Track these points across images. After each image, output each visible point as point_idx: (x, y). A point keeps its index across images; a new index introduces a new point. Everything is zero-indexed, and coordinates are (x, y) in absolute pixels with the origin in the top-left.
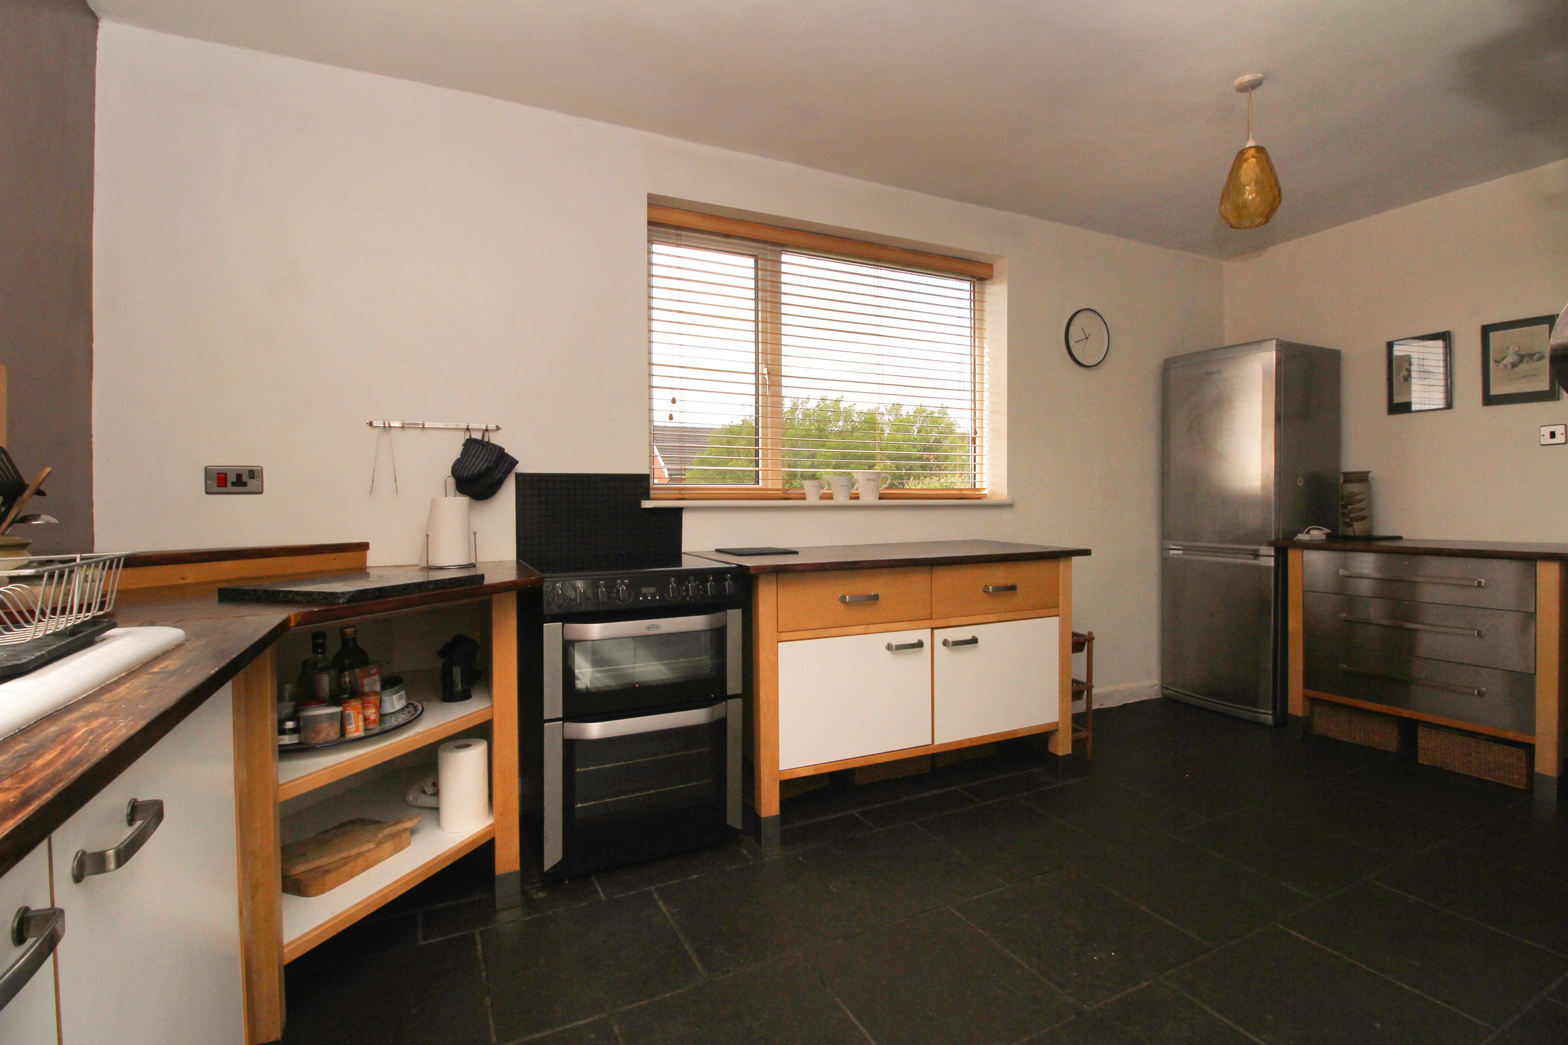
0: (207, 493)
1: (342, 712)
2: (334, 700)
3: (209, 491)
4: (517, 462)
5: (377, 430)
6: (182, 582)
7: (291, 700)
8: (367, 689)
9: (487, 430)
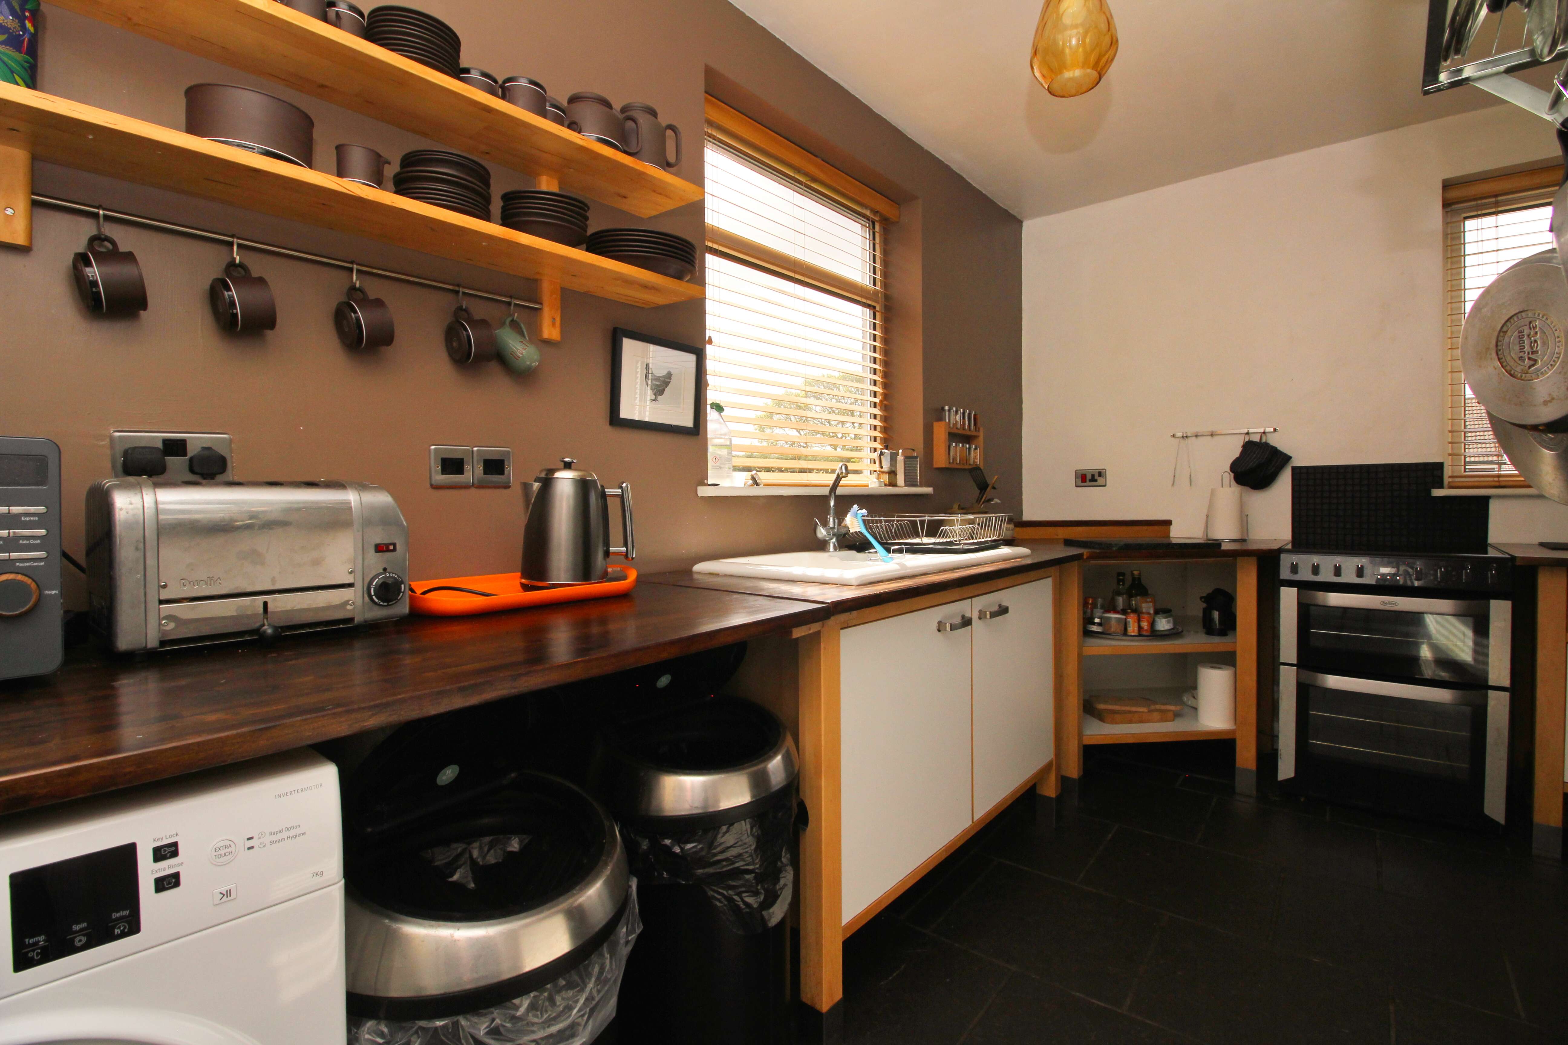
0: (1076, 486)
1: (1126, 619)
2: (1124, 612)
3: (1078, 485)
4: (1290, 458)
5: (1178, 439)
6: (1056, 537)
7: (1101, 608)
8: (1144, 610)
9: (1264, 433)
